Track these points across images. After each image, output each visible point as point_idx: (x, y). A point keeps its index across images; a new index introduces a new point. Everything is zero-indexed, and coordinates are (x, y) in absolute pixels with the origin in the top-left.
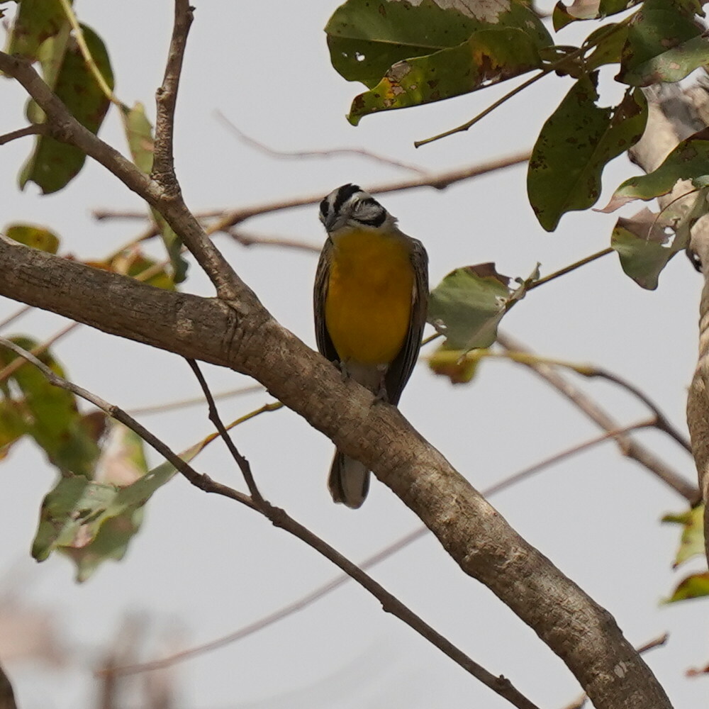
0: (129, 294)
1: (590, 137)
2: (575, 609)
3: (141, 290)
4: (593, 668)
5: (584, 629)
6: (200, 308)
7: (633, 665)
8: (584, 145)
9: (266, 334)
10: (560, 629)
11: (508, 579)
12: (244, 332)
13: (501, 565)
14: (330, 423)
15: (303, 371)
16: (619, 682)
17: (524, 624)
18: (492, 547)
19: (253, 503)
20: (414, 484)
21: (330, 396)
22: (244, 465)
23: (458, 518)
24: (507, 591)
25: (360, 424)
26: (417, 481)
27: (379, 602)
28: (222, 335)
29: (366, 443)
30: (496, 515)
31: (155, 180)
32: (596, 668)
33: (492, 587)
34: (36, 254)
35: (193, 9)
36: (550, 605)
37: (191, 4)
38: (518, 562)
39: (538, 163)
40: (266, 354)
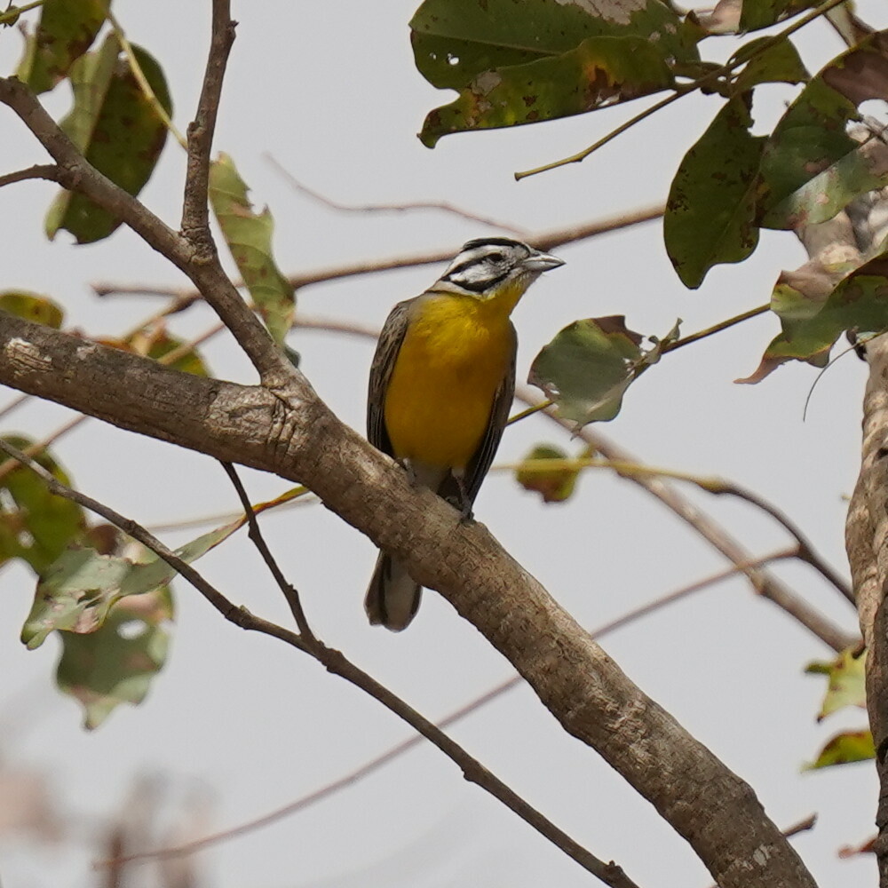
0: (150, 381)
1: (741, 172)
2: (705, 779)
3: (166, 376)
4: (727, 853)
5: (716, 803)
6: (240, 399)
7: (777, 850)
8: (735, 183)
9: (321, 432)
10: (685, 803)
11: (621, 741)
12: (294, 429)
13: (614, 723)
14: (401, 543)
15: (367, 478)
16: (759, 871)
17: (641, 796)
18: (602, 700)
19: (302, 643)
20: (504, 620)
21: (402, 510)
22: (292, 595)
23: (559, 664)
24: (620, 755)
25: (438, 545)
26: (509, 617)
27: (459, 768)
28: (266, 432)
29: (446, 569)
30: (606, 660)
31: (184, 237)
32: (731, 853)
33: (601, 751)
35: (235, 24)
36: (673, 774)
37: (232, 19)
38: (634, 720)
39: (679, 203)
40: (321, 457)
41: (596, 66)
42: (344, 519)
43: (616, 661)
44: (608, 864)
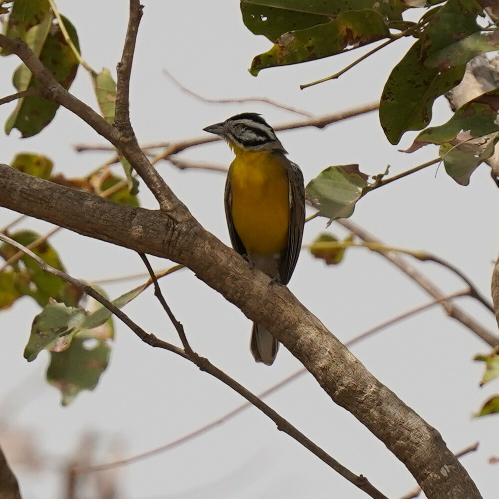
0: (98, 208)
1: (424, 80)
2: (413, 428)
3: (106, 205)
4: (426, 470)
5: (419, 441)
6: (149, 217)
7: (454, 467)
8: (420, 86)
9: (194, 236)
10: (402, 442)
11: (365, 407)
12: (179, 234)
13: (361, 397)
14: (240, 298)
15: (220, 262)
16: (444, 479)
17: (377, 438)
18: (354, 385)
19: (186, 355)
20: (299, 340)
21: (239, 279)
22: (179, 327)
23: (330, 364)
24: (365, 415)
25: (261, 298)
26: (301, 338)
27: (275, 424)
28: (163, 236)
29: (265, 312)
30: (356, 362)
31: (116, 127)
32: (428, 470)
34: (33, 180)
35: (142, 7)
36: (395, 425)
37: (141, 4)
38: (373, 395)
39: (388, 96)
40: (194, 250)
41: (347, 27)
42: (208, 285)
43: (362, 363)
44: (359, 476)
